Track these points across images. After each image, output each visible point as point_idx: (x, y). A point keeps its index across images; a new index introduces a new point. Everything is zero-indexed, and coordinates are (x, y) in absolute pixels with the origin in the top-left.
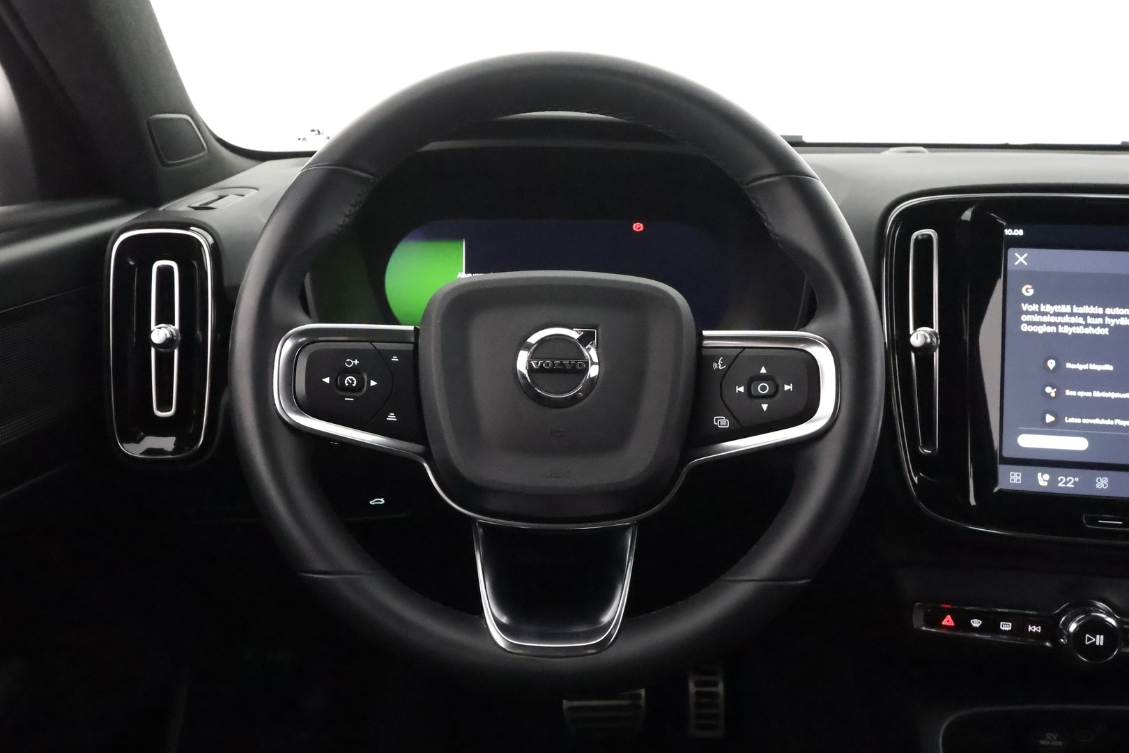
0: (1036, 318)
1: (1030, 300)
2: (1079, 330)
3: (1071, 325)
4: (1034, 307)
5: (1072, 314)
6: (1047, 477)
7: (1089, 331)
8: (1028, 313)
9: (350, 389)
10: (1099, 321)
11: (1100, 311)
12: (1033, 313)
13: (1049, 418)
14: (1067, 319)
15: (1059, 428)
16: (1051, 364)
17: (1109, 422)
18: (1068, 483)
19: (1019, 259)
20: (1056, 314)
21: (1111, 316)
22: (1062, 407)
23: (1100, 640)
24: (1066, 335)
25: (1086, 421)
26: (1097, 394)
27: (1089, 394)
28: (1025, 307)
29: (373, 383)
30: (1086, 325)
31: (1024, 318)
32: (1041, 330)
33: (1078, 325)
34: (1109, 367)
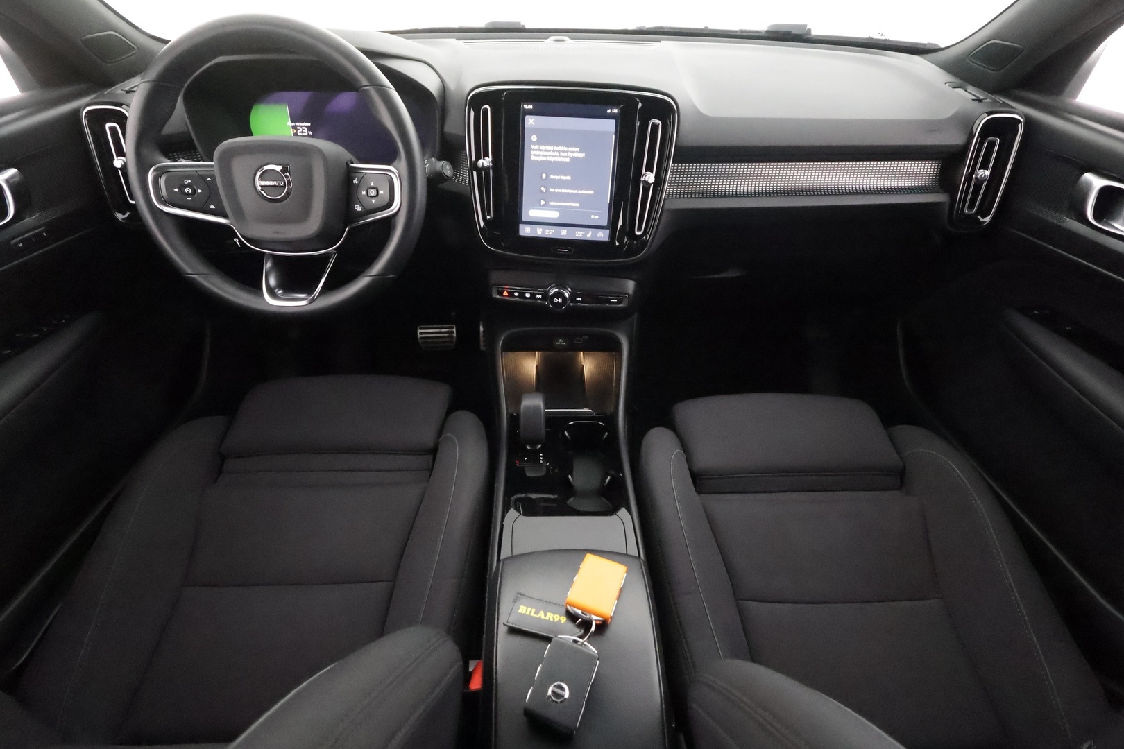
0: (538, 153)
1: (535, 143)
2: (557, 159)
3: (553, 156)
4: (537, 147)
5: (554, 151)
6: (541, 230)
7: (561, 159)
8: (534, 150)
9: (188, 194)
10: (565, 154)
11: (566, 149)
12: (536, 150)
13: (543, 202)
14: (551, 153)
15: (546, 207)
16: (544, 176)
17: (568, 204)
18: (550, 233)
19: (530, 121)
20: (547, 151)
21: (571, 152)
22: (548, 197)
23: (560, 300)
24: (550, 162)
25: (558, 204)
26: (563, 191)
27: (559, 191)
28: (533, 147)
29: (200, 191)
30: (560, 157)
31: (532, 152)
32: (540, 159)
33: (556, 156)
34: (569, 178)
